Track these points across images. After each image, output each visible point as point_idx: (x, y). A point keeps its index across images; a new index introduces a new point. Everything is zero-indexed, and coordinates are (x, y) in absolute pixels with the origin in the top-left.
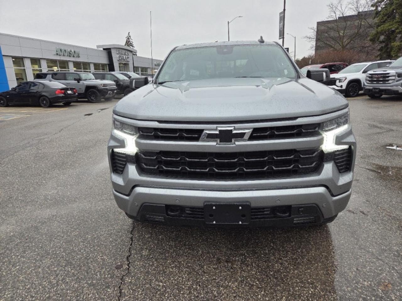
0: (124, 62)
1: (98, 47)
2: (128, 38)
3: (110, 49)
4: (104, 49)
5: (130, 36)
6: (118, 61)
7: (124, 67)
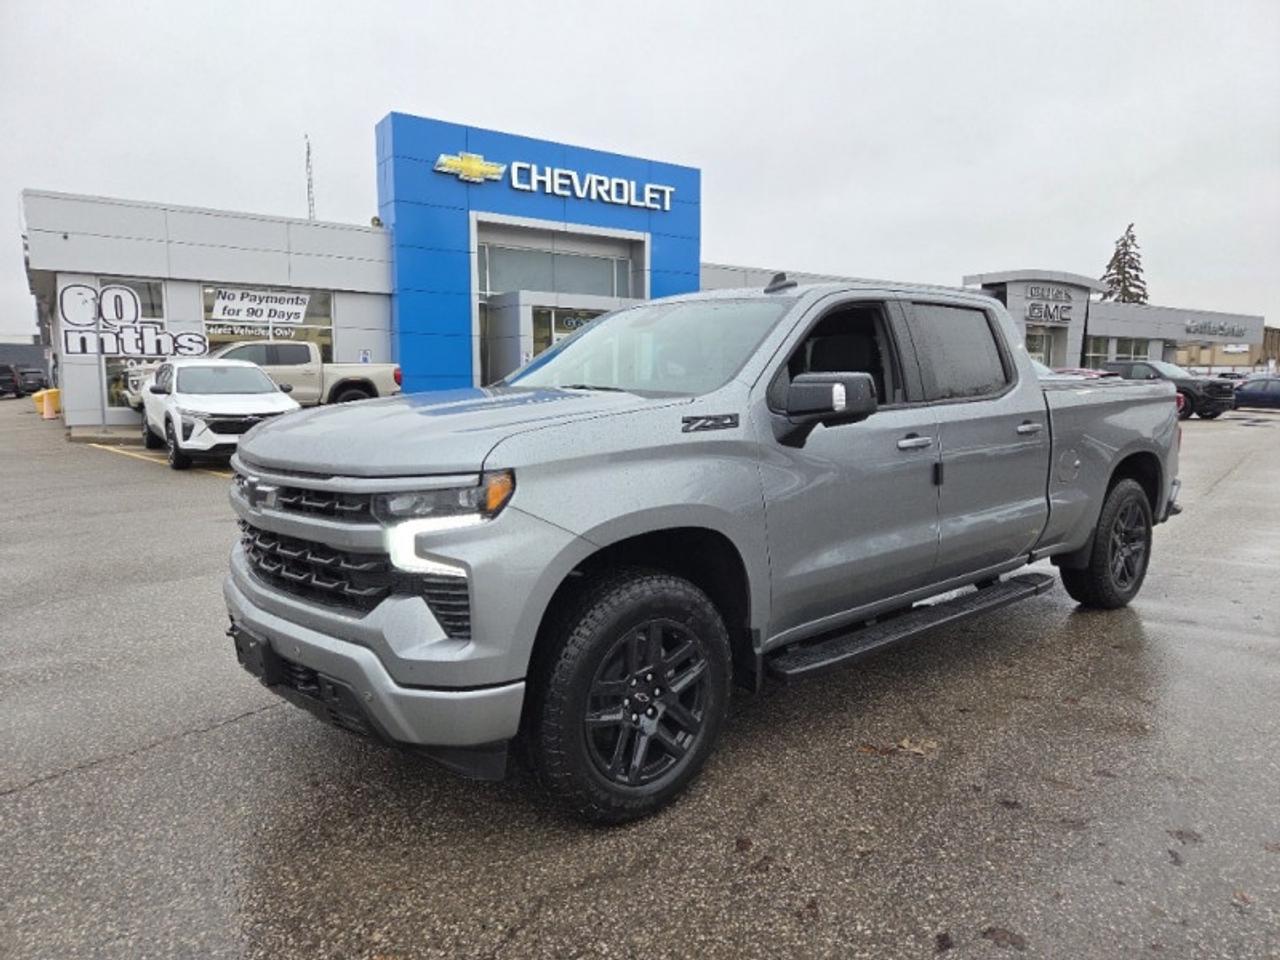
0: (1049, 324)
1: (967, 280)
2: (1125, 245)
3: (1003, 284)
4: (985, 286)
5: (1132, 238)
6: (1027, 319)
7: (1049, 337)
